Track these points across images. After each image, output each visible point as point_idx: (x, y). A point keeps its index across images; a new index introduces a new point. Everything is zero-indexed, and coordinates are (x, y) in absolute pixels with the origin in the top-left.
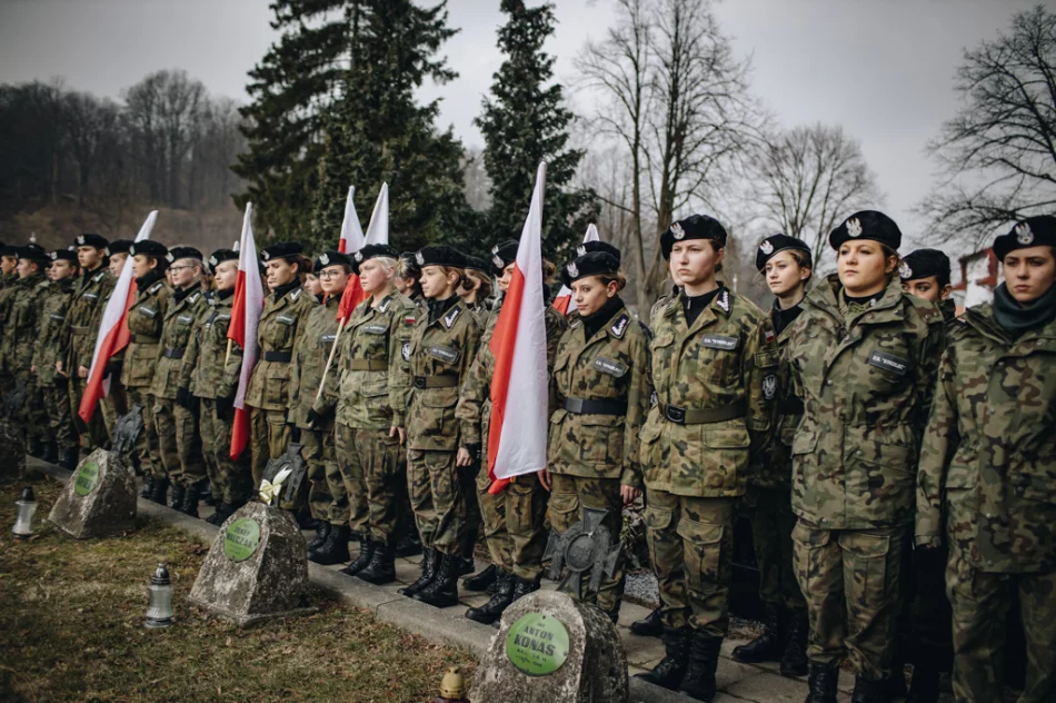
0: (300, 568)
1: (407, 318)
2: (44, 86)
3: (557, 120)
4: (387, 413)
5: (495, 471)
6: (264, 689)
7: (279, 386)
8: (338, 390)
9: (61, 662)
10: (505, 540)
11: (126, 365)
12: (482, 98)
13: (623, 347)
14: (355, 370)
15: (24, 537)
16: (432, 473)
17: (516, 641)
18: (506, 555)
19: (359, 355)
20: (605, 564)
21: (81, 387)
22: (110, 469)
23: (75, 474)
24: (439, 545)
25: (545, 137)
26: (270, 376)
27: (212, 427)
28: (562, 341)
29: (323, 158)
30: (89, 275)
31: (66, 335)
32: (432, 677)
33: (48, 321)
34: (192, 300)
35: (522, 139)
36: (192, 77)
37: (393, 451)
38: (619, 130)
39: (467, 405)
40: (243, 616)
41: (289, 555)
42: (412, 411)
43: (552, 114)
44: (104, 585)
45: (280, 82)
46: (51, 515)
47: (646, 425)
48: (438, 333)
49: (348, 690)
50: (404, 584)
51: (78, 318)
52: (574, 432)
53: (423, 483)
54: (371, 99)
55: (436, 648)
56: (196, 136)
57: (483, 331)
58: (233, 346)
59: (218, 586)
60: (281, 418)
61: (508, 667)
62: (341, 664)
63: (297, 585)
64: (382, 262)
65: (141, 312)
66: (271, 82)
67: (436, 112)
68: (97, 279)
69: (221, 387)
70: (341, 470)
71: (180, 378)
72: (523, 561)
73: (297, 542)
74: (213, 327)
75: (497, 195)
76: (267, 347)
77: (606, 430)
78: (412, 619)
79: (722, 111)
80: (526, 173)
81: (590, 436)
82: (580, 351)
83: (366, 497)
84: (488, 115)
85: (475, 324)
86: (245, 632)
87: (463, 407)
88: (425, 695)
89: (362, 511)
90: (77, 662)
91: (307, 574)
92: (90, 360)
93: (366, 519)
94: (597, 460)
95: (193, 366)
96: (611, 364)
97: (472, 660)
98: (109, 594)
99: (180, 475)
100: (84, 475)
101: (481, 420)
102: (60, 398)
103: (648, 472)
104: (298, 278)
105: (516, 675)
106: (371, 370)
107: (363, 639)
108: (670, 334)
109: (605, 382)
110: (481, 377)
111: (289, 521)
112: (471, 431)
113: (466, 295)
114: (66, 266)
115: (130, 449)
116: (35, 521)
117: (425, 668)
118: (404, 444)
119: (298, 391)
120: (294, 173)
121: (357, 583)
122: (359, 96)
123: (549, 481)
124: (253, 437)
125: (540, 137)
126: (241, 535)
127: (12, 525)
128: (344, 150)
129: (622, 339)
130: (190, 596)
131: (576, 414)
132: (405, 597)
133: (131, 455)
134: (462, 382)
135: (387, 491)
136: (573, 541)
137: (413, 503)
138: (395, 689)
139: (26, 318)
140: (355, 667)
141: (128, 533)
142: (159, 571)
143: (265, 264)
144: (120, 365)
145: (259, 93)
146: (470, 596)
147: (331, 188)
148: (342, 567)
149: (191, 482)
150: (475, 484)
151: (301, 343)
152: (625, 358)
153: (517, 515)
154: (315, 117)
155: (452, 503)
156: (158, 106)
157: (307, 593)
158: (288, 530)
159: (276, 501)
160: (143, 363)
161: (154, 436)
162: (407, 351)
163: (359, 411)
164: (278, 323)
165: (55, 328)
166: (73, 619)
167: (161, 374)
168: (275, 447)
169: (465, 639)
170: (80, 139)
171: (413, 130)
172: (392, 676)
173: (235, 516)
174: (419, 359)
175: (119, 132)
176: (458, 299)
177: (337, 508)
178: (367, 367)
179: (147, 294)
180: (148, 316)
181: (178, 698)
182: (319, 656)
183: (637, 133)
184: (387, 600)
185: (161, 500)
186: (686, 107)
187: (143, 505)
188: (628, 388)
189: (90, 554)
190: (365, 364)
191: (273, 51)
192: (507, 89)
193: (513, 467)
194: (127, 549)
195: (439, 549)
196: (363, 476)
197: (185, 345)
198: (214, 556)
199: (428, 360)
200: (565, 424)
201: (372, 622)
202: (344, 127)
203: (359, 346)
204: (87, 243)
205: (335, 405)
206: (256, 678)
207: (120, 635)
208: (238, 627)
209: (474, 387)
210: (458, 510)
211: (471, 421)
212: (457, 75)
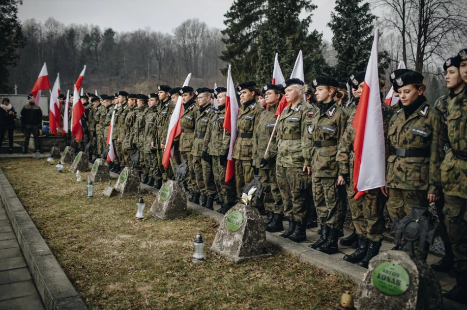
0: (262, 235)
1: (310, 113)
2: (143, 31)
3: (367, 20)
4: (301, 160)
5: (357, 187)
6: (249, 295)
7: (248, 149)
8: (277, 149)
9: (156, 278)
10: (362, 221)
11: (181, 142)
12: (331, 13)
13: (427, 121)
14: (285, 139)
15: (141, 219)
16: (325, 188)
17: (379, 277)
18: (364, 229)
19: (287, 132)
20: (427, 237)
21: (161, 153)
22: (174, 189)
23: (160, 191)
24: (329, 224)
25: (362, 29)
26: (243, 144)
27: (218, 169)
28: (392, 119)
29: (259, 47)
30: (163, 103)
31: (155, 130)
32: (331, 292)
33: (148, 124)
34: (207, 111)
35: (351, 31)
36: (201, 21)
37: (305, 178)
38: (395, 25)
39: (342, 154)
40: (237, 258)
41: (257, 229)
42: (314, 158)
43: (365, 18)
44: (174, 241)
45: (238, 18)
46: (151, 209)
47: (444, 161)
48: (325, 119)
49: (290, 297)
50: (311, 242)
51: (159, 123)
52: (401, 167)
53: (320, 193)
54: (280, 18)
55: (331, 275)
56: (204, 46)
57: (348, 117)
58: (226, 132)
59: (224, 243)
60: (249, 164)
61: (374, 290)
62: (285, 283)
63: (261, 243)
64: (296, 87)
65: (186, 118)
66: (234, 18)
67: (310, 21)
68: (167, 105)
69: (222, 151)
70: (279, 188)
71: (203, 147)
72: (373, 232)
73: (260, 223)
74: (217, 123)
75: (340, 58)
76: (241, 131)
77: (419, 165)
78: (318, 261)
79: (447, 11)
80: (353, 47)
81: (410, 168)
82: (403, 125)
83: (291, 200)
84: (334, 21)
85: (344, 114)
86: (238, 265)
87: (340, 155)
88: (328, 301)
89: (290, 207)
90: (163, 278)
91: (265, 238)
92: (165, 141)
93: (292, 211)
94: (414, 181)
95: (209, 142)
96: (421, 130)
97: (350, 283)
98: (177, 246)
99: (205, 191)
100: (164, 192)
101: (349, 162)
102: (154, 158)
103: (446, 186)
104: (254, 98)
105: (379, 294)
106: (293, 139)
107: (294, 270)
108: (459, 112)
109: (418, 140)
110: (348, 140)
111: (256, 213)
112: (344, 167)
113: (338, 101)
114: (155, 101)
115: (183, 180)
116: (145, 212)
117: (326, 286)
118: (311, 174)
119: (256, 151)
120: (246, 57)
121: (289, 242)
122: (274, 17)
123: (387, 192)
124: (236, 173)
125: (359, 29)
126: (233, 219)
127: (135, 214)
128: (268, 43)
129: (426, 117)
130: (212, 247)
131: (402, 157)
132: (313, 249)
133: (184, 182)
134: (339, 143)
135: (302, 198)
136: (407, 224)
137: (315, 203)
138: (313, 297)
139: (141, 124)
140: (292, 284)
141: (183, 217)
142: (198, 236)
143: (239, 93)
144: (178, 142)
145: (229, 24)
146: (344, 249)
147: (264, 60)
148: (281, 234)
149: (210, 194)
150: (347, 194)
151: (257, 128)
152: (428, 127)
153: (369, 209)
154: (254, 32)
155: (335, 203)
156: (188, 35)
157: (266, 247)
158: (256, 217)
159: (250, 203)
160: (188, 141)
161: (193, 174)
162: (310, 130)
163: (288, 159)
164: (246, 119)
165: (151, 128)
166: (161, 257)
167: (195, 145)
168: (247, 177)
169: (346, 272)
170: (158, 52)
171: (300, 30)
172: (311, 290)
173: (231, 210)
174: (317, 133)
175: (173, 47)
176: (335, 102)
177: (277, 206)
178: (291, 137)
179: (188, 110)
180: (189, 120)
181: (209, 298)
182: (274, 279)
183: (404, 26)
184: (304, 251)
185: (197, 202)
186: (428, 10)
187: (190, 205)
188: (431, 143)
189: (168, 227)
190: (290, 136)
191: (234, 5)
192: (343, 8)
193: (367, 185)
194: (183, 225)
195: (328, 225)
196: (290, 190)
197: (205, 132)
198: (222, 229)
199: (321, 133)
200: (396, 163)
201: (298, 262)
202: (268, 32)
203: (286, 128)
204: (161, 89)
205: (275, 157)
206: (245, 289)
207: (182, 265)
208: (234, 263)
209: (345, 145)
210: (338, 206)
211: (344, 162)
212: (317, 7)
